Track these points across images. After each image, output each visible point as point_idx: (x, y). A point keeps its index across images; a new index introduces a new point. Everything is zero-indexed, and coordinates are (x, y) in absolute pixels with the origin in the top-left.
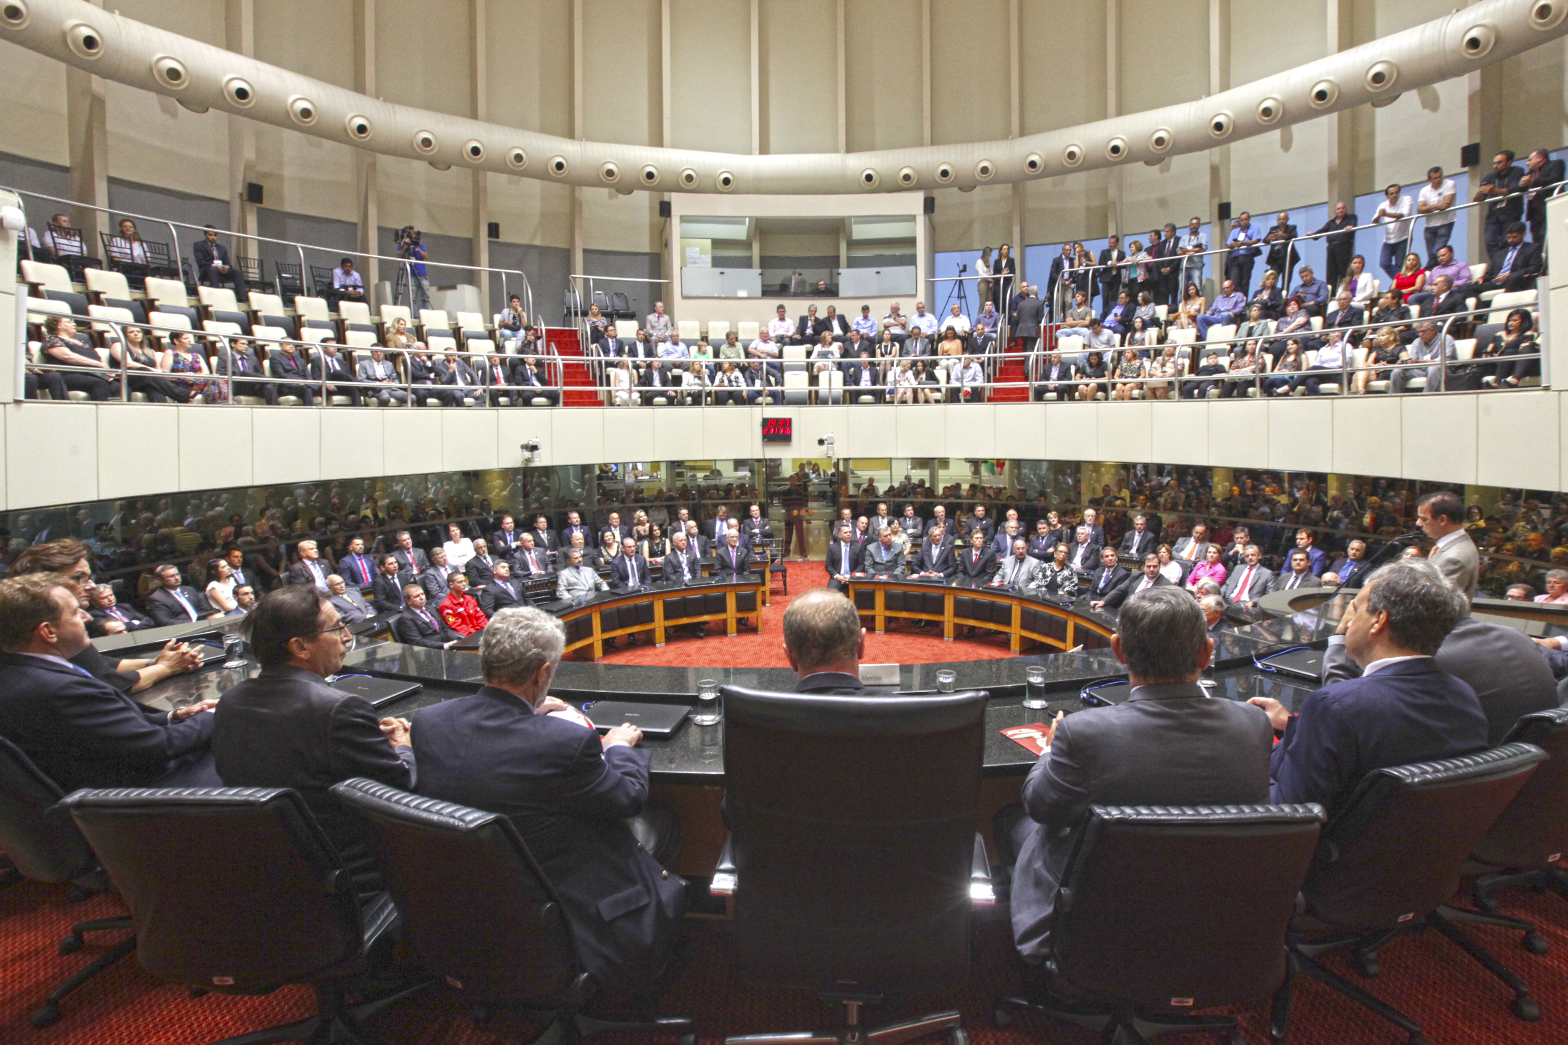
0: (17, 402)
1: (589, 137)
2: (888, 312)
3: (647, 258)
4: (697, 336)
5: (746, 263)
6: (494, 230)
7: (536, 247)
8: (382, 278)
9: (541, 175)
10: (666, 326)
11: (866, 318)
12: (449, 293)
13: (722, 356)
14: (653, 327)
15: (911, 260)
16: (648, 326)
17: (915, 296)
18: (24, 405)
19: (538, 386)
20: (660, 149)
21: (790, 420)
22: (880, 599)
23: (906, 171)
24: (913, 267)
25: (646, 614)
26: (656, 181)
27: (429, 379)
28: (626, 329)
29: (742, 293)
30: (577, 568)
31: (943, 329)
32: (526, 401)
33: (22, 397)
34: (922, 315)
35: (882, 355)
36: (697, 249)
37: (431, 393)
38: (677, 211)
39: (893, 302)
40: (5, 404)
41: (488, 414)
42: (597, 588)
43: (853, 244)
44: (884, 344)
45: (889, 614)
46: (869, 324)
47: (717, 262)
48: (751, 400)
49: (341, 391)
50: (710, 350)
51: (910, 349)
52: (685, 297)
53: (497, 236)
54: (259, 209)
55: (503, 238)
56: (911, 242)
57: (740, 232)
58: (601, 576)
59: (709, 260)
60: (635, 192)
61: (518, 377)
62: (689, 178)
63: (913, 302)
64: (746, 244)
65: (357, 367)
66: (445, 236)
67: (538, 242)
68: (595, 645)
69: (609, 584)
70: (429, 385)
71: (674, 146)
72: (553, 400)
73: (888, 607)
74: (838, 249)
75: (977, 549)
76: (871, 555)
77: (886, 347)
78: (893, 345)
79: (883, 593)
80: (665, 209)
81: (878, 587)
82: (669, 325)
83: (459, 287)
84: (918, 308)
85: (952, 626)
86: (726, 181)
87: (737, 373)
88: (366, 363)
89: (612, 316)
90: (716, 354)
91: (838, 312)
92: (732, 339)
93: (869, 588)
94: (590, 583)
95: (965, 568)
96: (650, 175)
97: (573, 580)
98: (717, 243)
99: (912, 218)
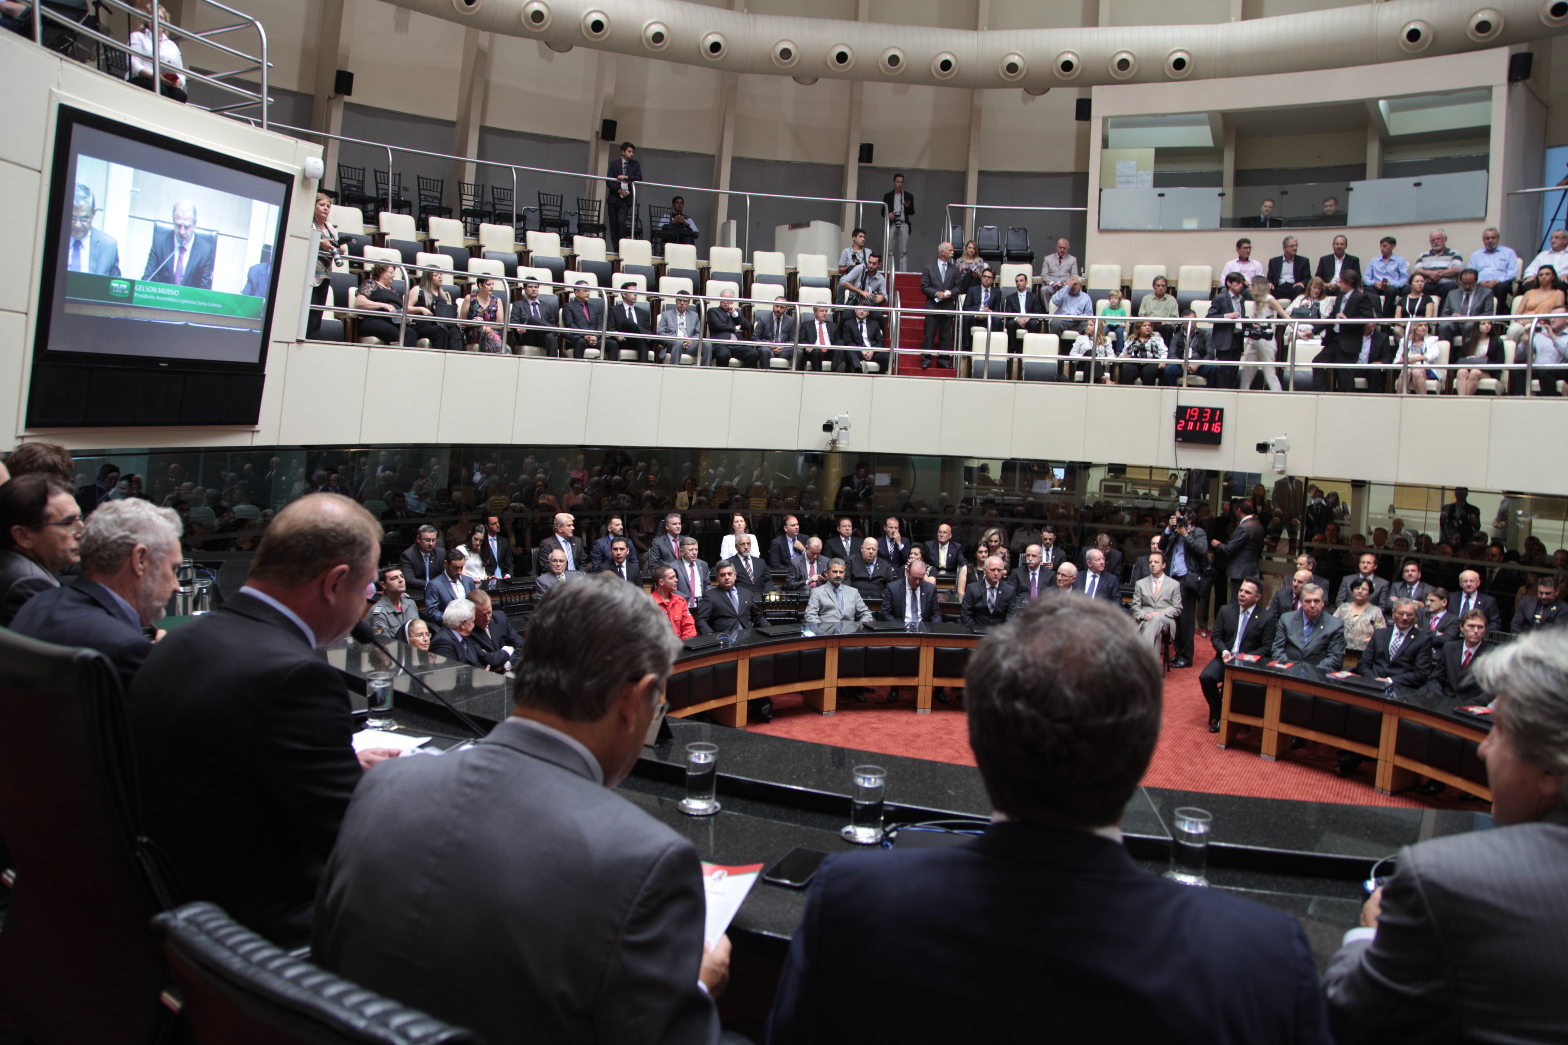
0: (299, 341)
1: (994, 26)
2: (1428, 248)
3: (1070, 179)
4: (1115, 286)
5: (1214, 180)
6: (866, 152)
7: (922, 171)
8: (729, 218)
9: (924, 78)
10: (1070, 271)
11: (1386, 256)
12: (802, 232)
13: (1141, 311)
14: (1050, 273)
15: (1482, 163)
16: (1045, 270)
17: (1482, 219)
18: (305, 345)
19: (868, 348)
20: (1093, 30)
21: (1221, 410)
22: (1273, 703)
23: (1481, 17)
24: (1484, 172)
25: (908, 664)
26: (1075, 73)
27: (733, 331)
28: (1010, 274)
29: (1190, 224)
30: (835, 586)
31: (1531, 272)
32: (848, 364)
33: (303, 337)
34: (1491, 250)
35: (1404, 314)
36: (1133, 163)
37: (736, 351)
38: (1097, 112)
39: (1435, 230)
40: (288, 343)
41: (794, 379)
42: (858, 616)
43: (1390, 143)
44: (1410, 296)
45: (1286, 729)
46: (1391, 267)
47: (1161, 180)
48: (1168, 377)
49: (629, 344)
50: (1126, 304)
51: (1455, 305)
52: (1101, 231)
53: (870, 160)
54: (611, 146)
55: (877, 162)
56: (1482, 134)
57: (1201, 137)
58: (867, 603)
59: (1150, 178)
60: (1052, 90)
61: (847, 335)
62: (1124, 64)
63: (1477, 231)
64: (1213, 153)
65: (659, 317)
66: (812, 164)
67: (924, 165)
68: (826, 691)
69: (875, 615)
70: (734, 340)
71: (1114, 23)
72: (883, 363)
73: (1284, 719)
74: (1365, 155)
75: (1471, 645)
76: (1285, 630)
77: (1413, 302)
78: (1427, 300)
79: (1279, 694)
80: (1083, 110)
81: (1272, 681)
82: (1075, 270)
83: (812, 223)
84: (1486, 238)
85: (1390, 770)
86: (1179, 64)
87: (1158, 340)
88: (668, 314)
89: (995, 258)
90: (1135, 312)
91: (1349, 251)
92: (1166, 288)
93: (1258, 681)
94: (848, 609)
95: (1445, 673)
96: (1067, 66)
97: (827, 601)
98: (1163, 154)
99: (1484, 93)
